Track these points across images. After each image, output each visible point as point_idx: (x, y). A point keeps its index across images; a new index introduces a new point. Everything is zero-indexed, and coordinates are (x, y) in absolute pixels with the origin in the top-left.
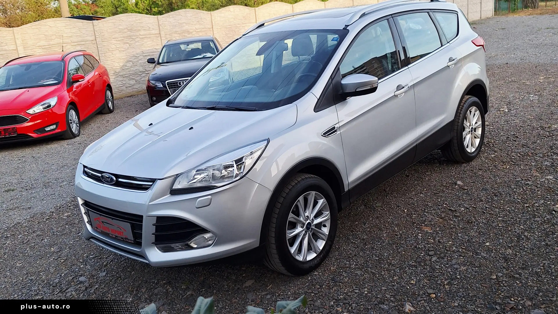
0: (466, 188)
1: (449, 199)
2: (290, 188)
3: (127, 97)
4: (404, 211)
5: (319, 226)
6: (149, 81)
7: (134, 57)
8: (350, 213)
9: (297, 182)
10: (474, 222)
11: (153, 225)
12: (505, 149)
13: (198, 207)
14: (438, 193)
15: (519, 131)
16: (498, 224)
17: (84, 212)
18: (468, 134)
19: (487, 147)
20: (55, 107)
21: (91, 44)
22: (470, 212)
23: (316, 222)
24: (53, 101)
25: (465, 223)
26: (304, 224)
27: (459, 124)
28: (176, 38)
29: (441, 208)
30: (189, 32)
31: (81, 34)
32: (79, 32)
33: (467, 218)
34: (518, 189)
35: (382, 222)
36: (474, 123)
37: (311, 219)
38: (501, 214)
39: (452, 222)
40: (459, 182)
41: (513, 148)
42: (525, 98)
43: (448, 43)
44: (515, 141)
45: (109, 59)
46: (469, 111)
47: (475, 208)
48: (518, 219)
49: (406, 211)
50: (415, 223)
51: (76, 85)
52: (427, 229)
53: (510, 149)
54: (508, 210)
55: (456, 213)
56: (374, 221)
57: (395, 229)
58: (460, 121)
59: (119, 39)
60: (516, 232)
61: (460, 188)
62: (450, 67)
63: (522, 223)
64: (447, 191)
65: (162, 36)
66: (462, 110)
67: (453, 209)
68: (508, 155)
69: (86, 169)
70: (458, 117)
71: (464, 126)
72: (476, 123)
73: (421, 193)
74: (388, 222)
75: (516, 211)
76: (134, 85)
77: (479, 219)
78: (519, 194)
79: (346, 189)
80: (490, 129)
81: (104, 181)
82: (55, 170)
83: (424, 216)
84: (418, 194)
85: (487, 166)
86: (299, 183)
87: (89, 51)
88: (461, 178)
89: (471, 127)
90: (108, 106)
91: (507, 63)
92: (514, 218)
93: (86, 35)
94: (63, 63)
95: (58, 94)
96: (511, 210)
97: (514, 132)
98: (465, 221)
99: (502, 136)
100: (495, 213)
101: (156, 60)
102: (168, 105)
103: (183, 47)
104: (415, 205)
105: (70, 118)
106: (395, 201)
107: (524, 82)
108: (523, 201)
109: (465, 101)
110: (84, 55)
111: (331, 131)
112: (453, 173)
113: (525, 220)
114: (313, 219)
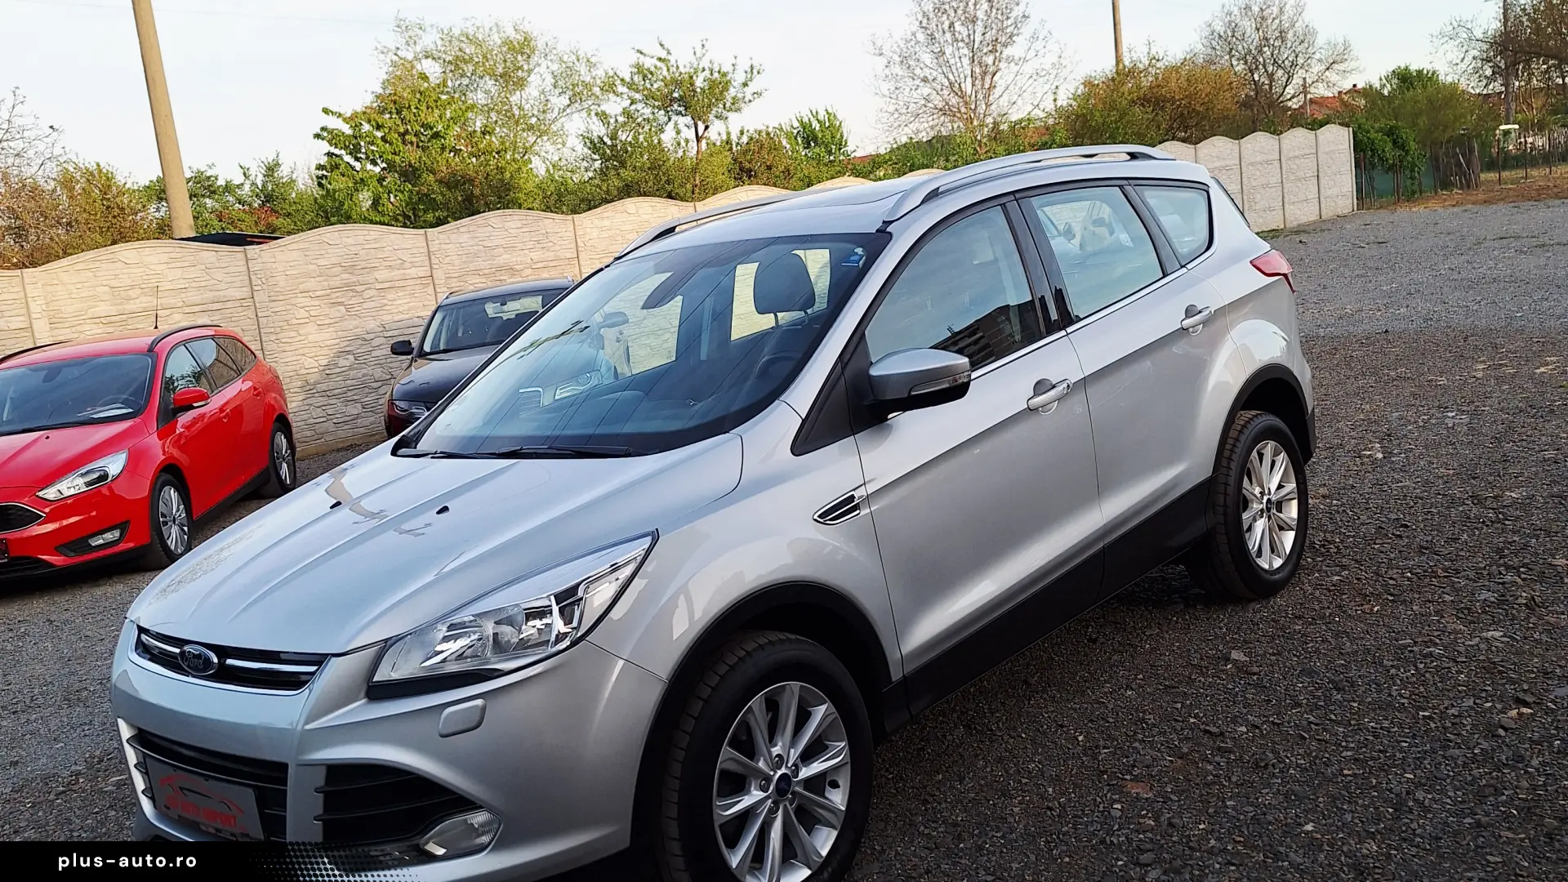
0: (1256, 669)
1: (1207, 703)
2: (721, 673)
3: (338, 450)
4: (1077, 740)
5: (818, 783)
6: (393, 404)
7: (360, 342)
8: (923, 749)
9: (744, 653)
10: (1273, 765)
11: (317, 790)
12: (1370, 559)
13: (444, 732)
14: (1177, 685)
15: (1412, 511)
16: (1342, 770)
17: (135, 762)
18: (1258, 517)
19: (1322, 555)
20: (119, 479)
21: (240, 309)
22: (1262, 736)
23: (805, 773)
24: (114, 464)
25: (1248, 768)
26: (768, 779)
27: (1230, 490)
28: (474, 286)
29: (1182, 729)
30: (512, 271)
31: (212, 282)
32: (208, 278)
33: (1253, 755)
34: (1402, 670)
35: (1011, 772)
36: (1273, 486)
37: (789, 765)
38: (1350, 739)
39: (1210, 767)
40: (1235, 655)
41: (1392, 556)
42: (1433, 421)
43: (1182, 267)
44: (1400, 537)
45: (287, 349)
46: (1255, 453)
47: (1278, 725)
48: (1398, 754)
49: (1080, 738)
50: (1105, 772)
51: (185, 418)
52: (1135, 789)
53: (1385, 560)
54: (1372, 727)
55: (1223, 742)
56: (988, 770)
57: (1046, 791)
58: (1232, 481)
59: (318, 293)
60: (1390, 790)
61: (1239, 669)
62: (1191, 330)
63: (1409, 766)
64: (1203, 680)
65: (436, 282)
66: (1236, 450)
67: (1214, 730)
68: (1378, 575)
69: (144, 637)
70: (1224, 471)
71: (1245, 497)
72: (1280, 487)
73: (1129, 687)
74: (1030, 772)
75: (1395, 732)
76: (358, 416)
77: (1288, 758)
78: (1405, 683)
79: (896, 675)
80: (1331, 505)
81: (188, 666)
82: (105, 655)
83: (1133, 753)
84: (1119, 690)
85: (1317, 608)
86: (751, 656)
87: (228, 327)
88: (1245, 641)
89: (1265, 498)
90: (279, 476)
91: (1387, 331)
92: (1387, 752)
93: (228, 285)
94: (150, 360)
95: (131, 443)
96: (1381, 728)
97: (1399, 513)
98: (1248, 762)
99: (1363, 524)
100: (1333, 737)
101: (415, 344)
102: (394, 453)
103: (491, 309)
104: (1108, 722)
105: (162, 508)
106: (1053, 712)
107: (1432, 380)
108: (1415, 701)
109: (1244, 426)
110: (213, 337)
111: (843, 508)
112: (1221, 628)
113: (1419, 755)
114: (795, 764)
